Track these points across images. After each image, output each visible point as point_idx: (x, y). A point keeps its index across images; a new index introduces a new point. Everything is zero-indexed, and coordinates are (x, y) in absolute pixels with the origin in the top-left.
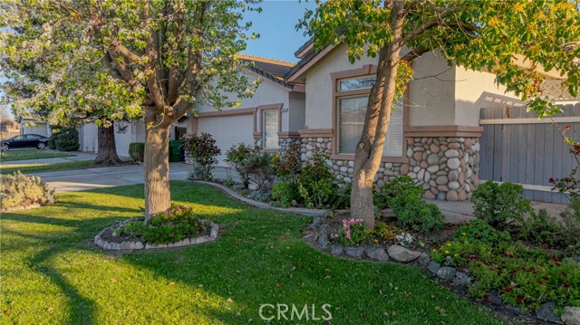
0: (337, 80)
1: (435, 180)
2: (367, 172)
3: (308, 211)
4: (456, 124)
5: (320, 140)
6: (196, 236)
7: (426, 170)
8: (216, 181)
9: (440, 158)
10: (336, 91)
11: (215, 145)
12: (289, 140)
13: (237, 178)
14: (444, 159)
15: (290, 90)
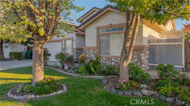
0: (98, 29)
1: (136, 64)
2: (126, 62)
3: (96, 77)
4: (143, 45)
5: (92, 50)
6: (58, 91)
7: (133, 60)
8: (50, 66)
9: (138, 56)
10: (98, 33)
11: (48, 52)
12: (76, 51)
13: (60, 65)
14: (140, 57)
15: (77, 33)
